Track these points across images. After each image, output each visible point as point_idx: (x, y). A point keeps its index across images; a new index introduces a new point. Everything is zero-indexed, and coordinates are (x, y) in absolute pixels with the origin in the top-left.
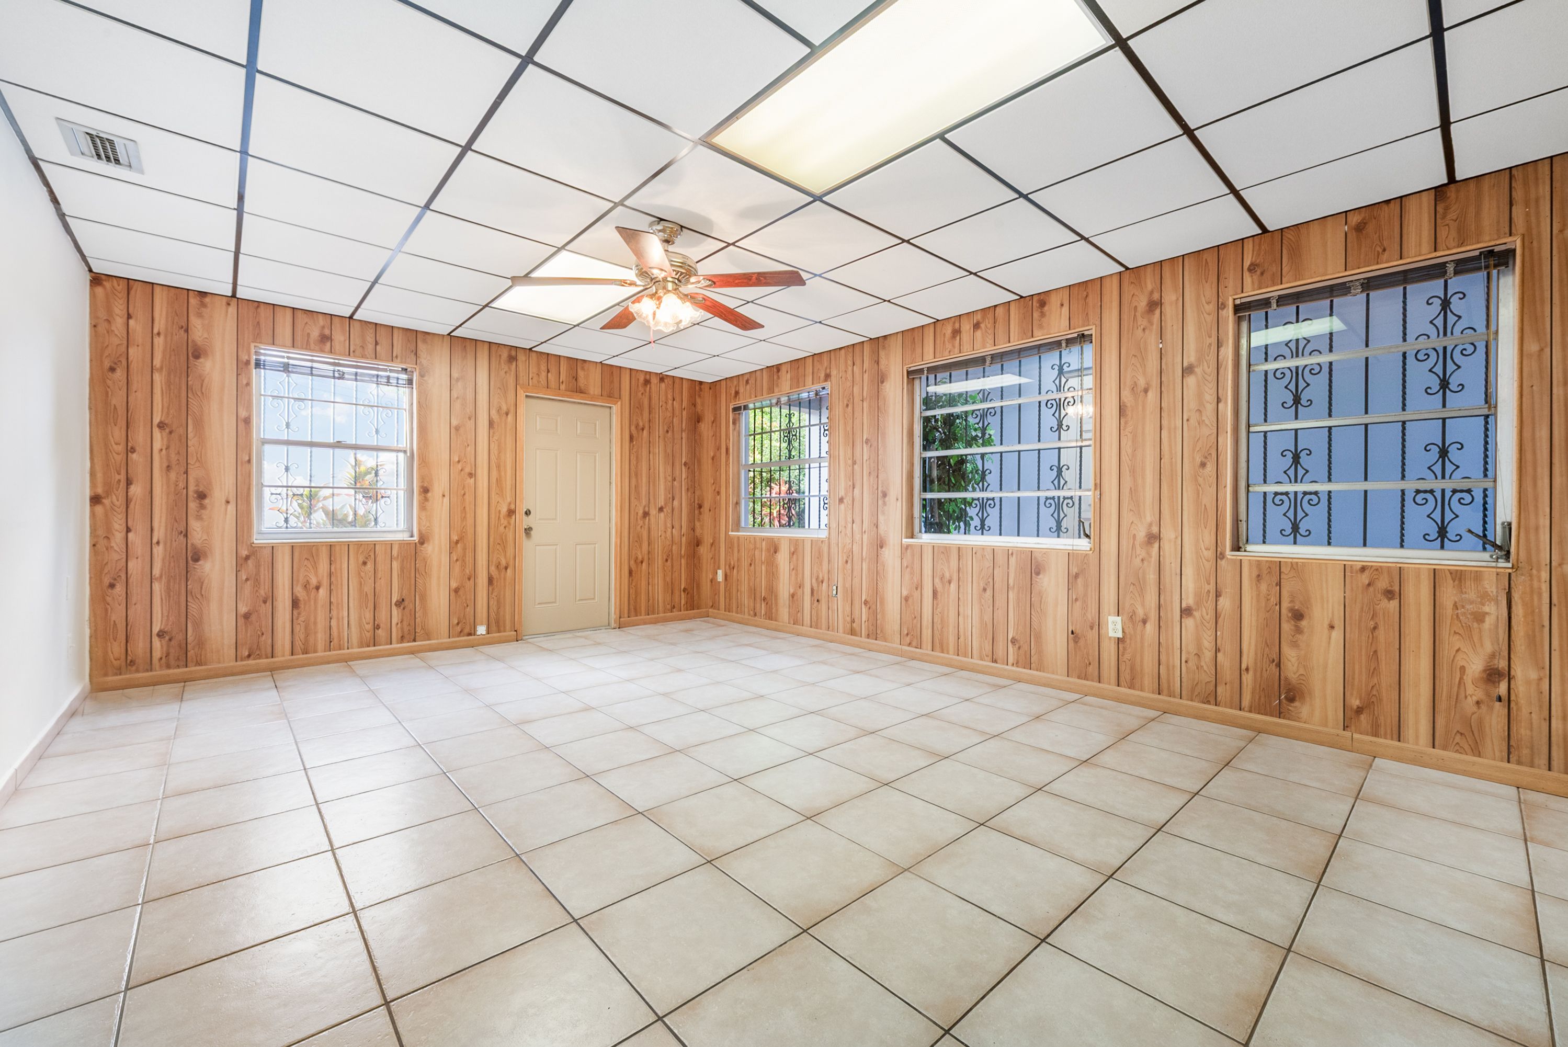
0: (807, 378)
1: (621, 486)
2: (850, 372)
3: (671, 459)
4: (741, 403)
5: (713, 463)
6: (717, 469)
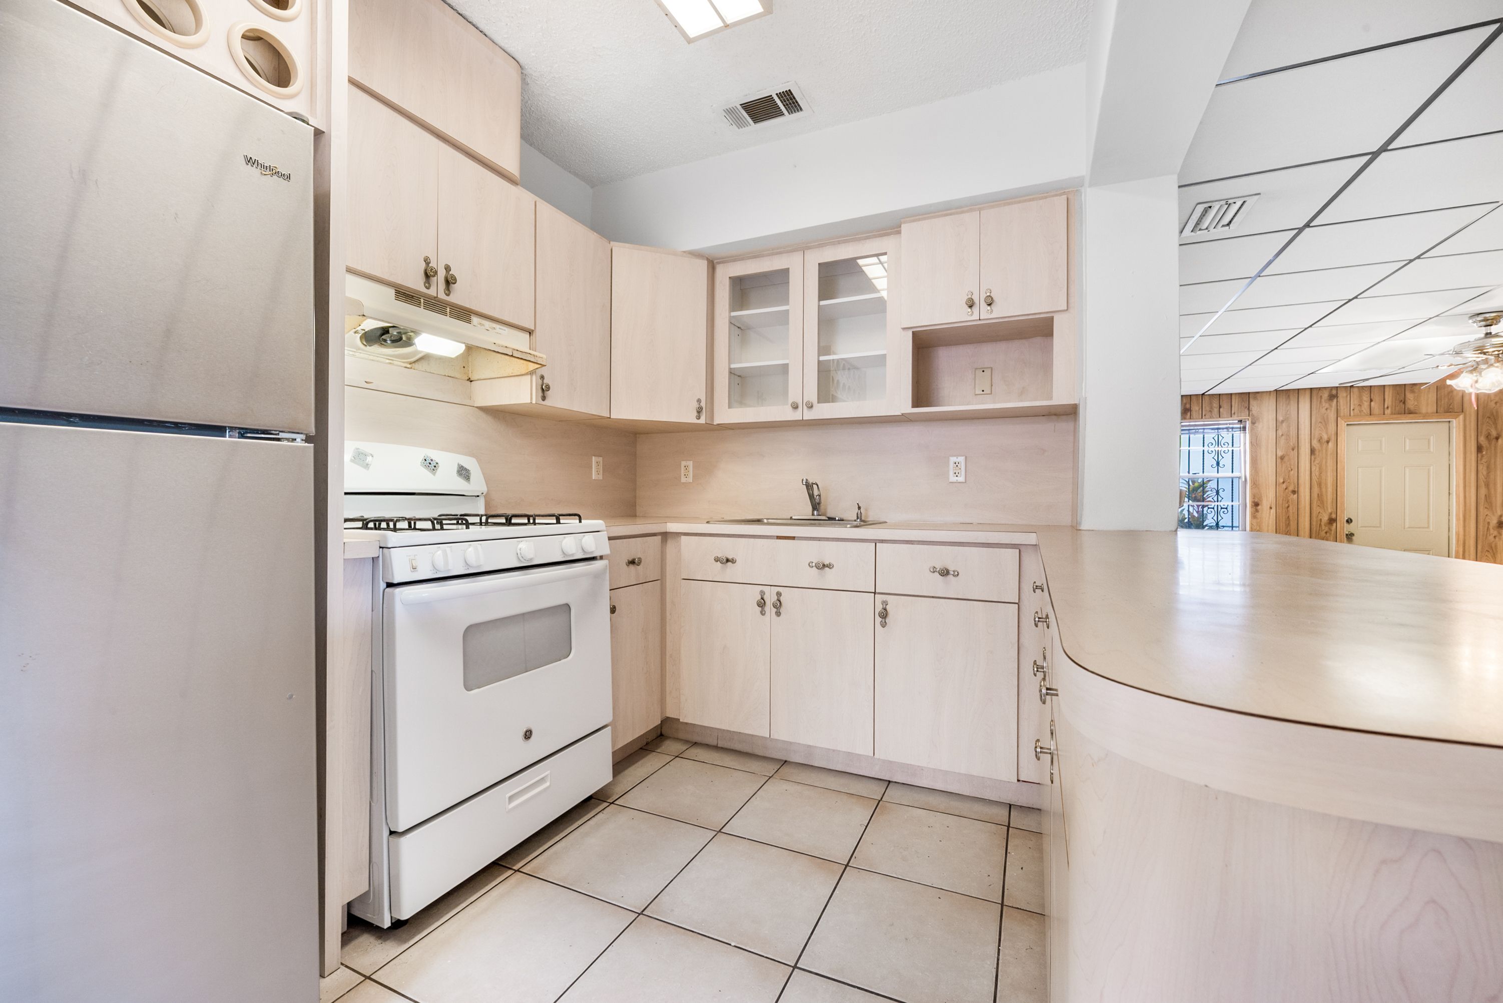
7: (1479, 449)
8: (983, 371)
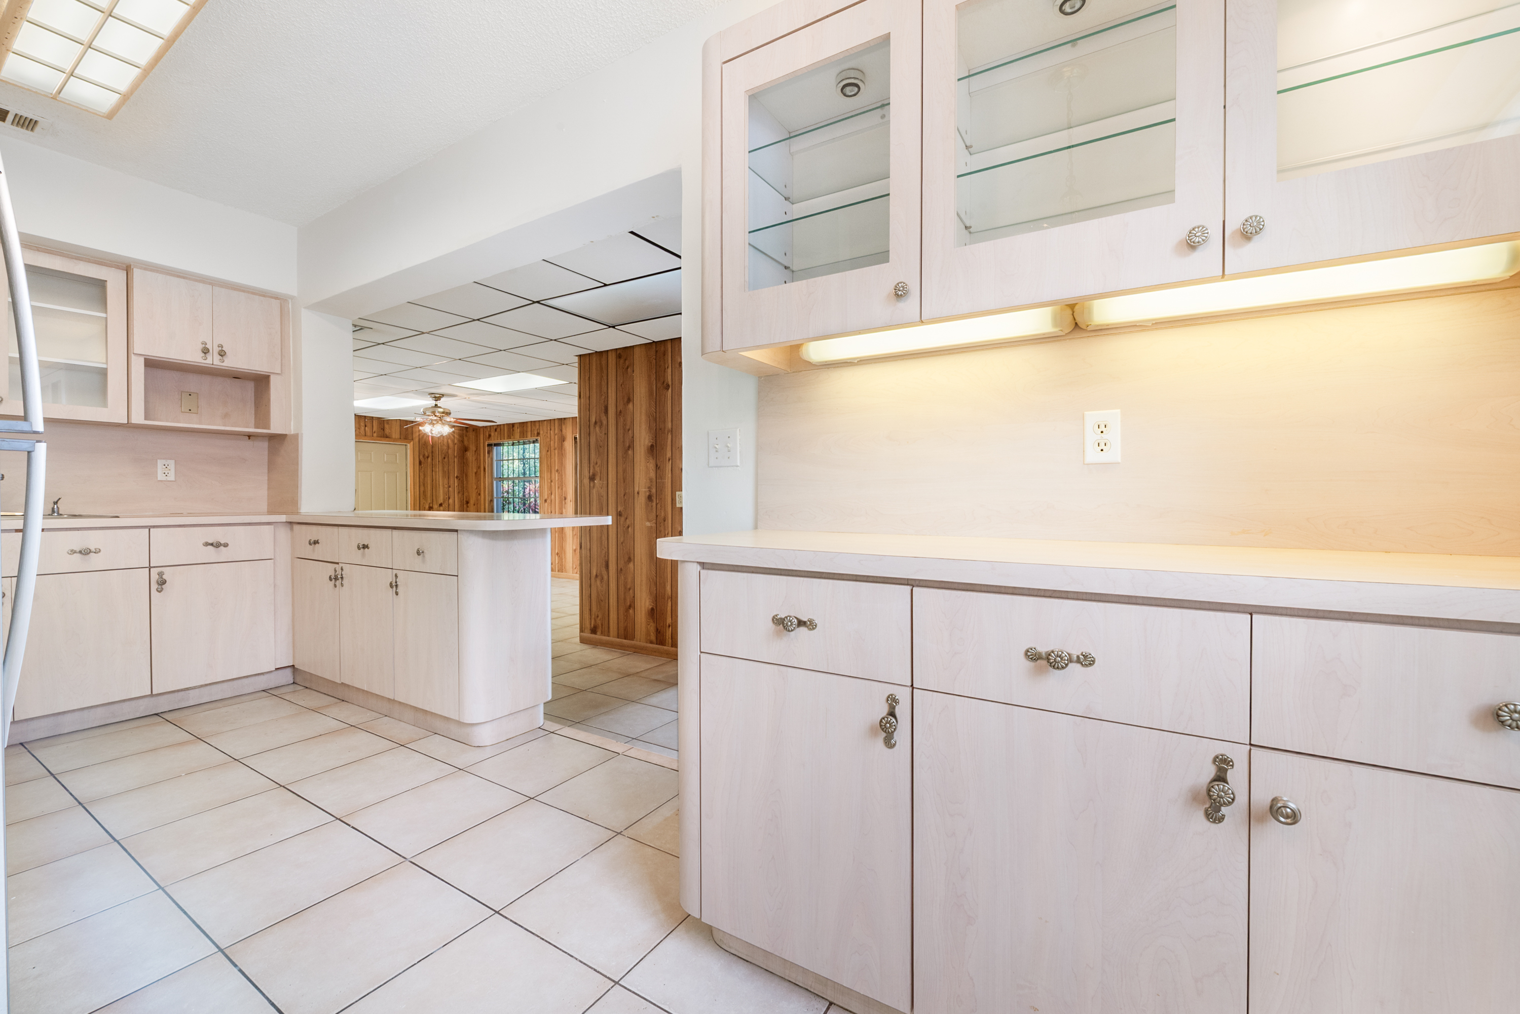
0: (528, 433)
1: (414, 492)
2: (549, 434)
3: (447, 474)
4: (493, 442)
5: (476, 476)
6: (478, 480)
7: (420, 463)
8: (190, 395)
